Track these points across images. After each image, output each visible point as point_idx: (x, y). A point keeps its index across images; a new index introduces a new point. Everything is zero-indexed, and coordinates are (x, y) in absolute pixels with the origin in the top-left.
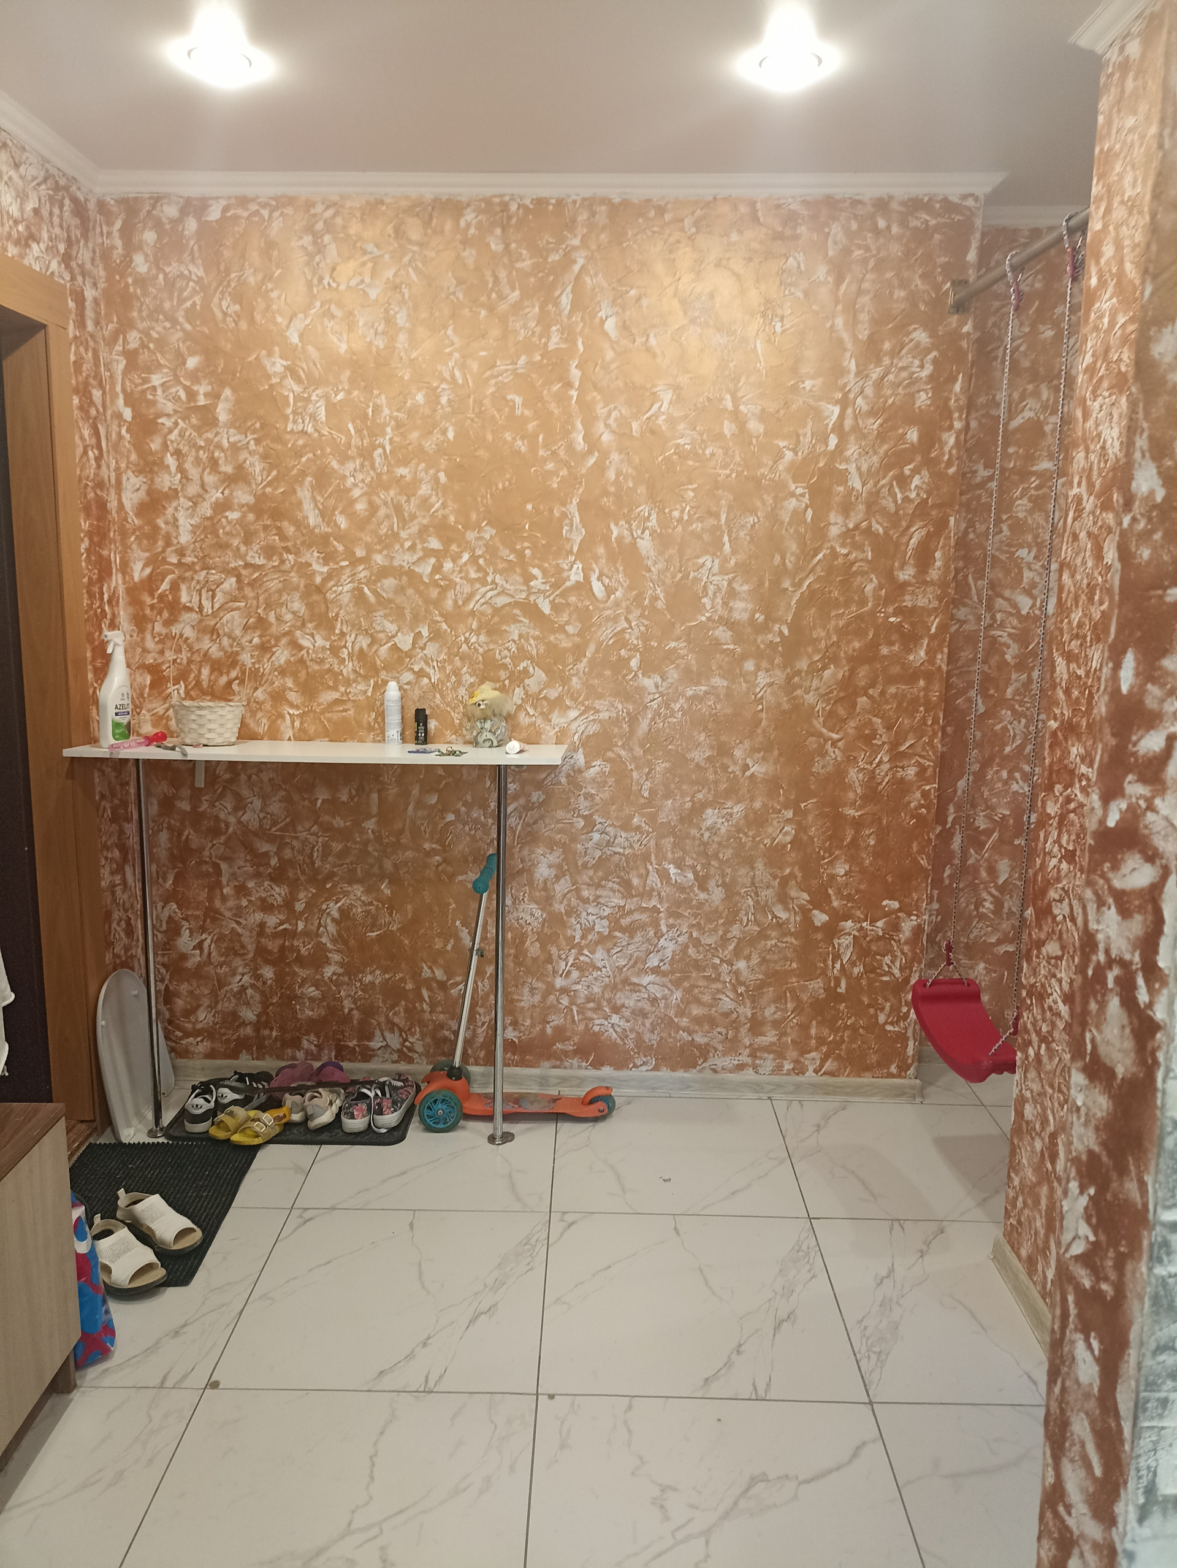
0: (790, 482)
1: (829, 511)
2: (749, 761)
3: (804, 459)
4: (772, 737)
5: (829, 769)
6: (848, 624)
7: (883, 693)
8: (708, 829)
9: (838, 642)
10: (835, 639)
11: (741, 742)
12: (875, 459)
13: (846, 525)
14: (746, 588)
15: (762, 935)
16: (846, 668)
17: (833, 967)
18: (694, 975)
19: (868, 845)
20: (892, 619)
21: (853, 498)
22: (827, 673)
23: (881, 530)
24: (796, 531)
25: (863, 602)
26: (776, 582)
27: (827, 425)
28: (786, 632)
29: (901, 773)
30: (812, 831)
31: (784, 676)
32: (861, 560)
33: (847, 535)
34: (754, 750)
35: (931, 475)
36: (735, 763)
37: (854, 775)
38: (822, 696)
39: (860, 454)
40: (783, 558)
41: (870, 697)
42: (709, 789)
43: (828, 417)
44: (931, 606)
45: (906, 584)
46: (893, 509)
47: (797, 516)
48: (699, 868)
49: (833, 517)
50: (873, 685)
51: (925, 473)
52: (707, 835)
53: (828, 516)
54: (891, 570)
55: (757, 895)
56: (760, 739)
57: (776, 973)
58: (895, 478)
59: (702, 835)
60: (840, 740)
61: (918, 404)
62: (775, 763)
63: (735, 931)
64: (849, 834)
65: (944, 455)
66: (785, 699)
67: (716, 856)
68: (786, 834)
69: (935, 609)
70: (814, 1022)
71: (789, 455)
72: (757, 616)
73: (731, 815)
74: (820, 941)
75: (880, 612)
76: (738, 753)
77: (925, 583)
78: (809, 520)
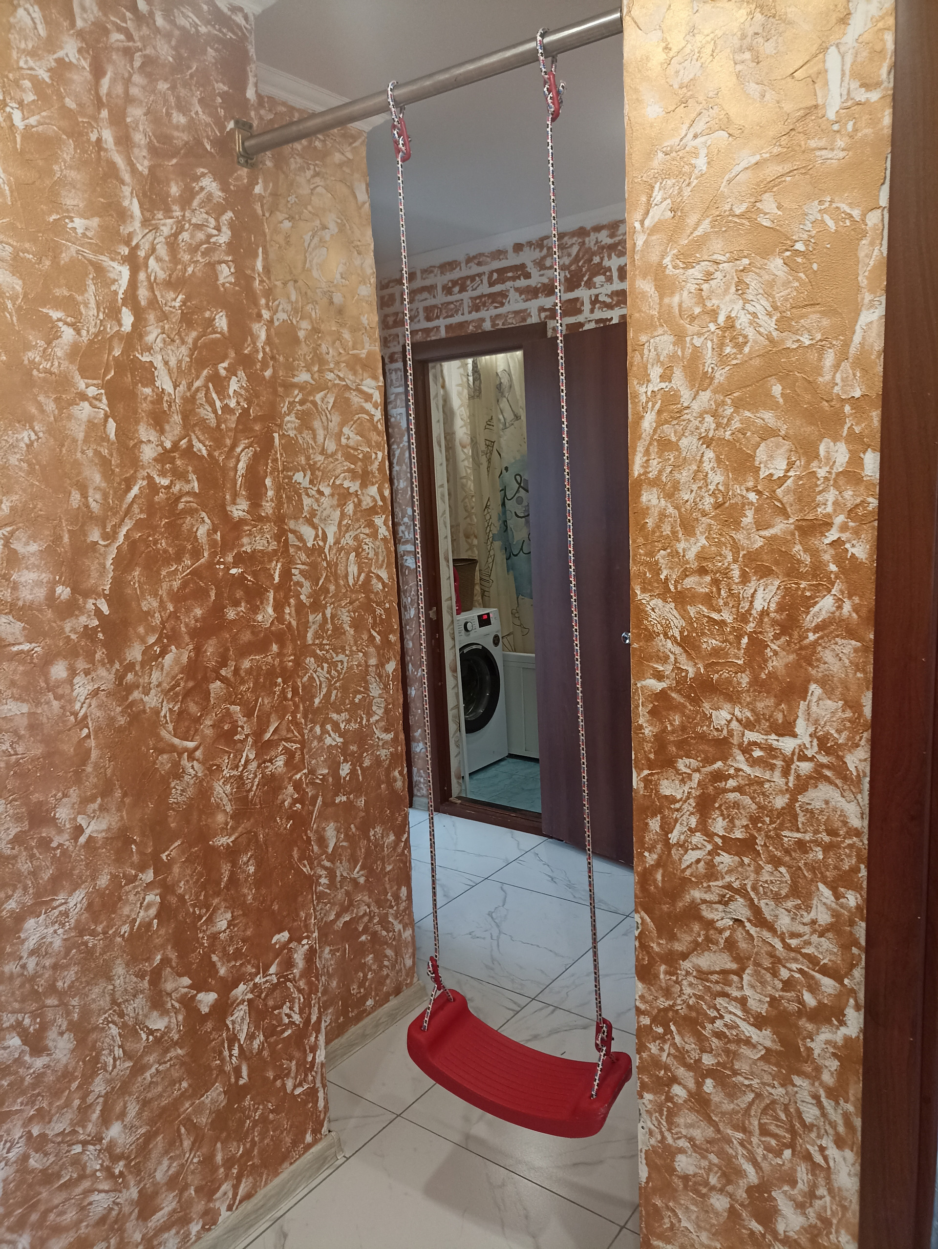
0: (77, 377)
1: (137, 423)
2: (81, 820)
3: (91, 342)
4: (109, 772)
5: (190, 792)
6: (185, 584)
7: (236, 671)
8: (32, 953)
9: (175, 612)
10: (171, 608)
11: (65, 795)
12: (184, 350)
13: (161, 444)
14: (34, 547)
15: (138, 1069)
16: (191, 647)
17: (231, 1056)
18: (44, 1195)
19: (249, 876)
20: (233, 571)
21: (165, 405)
22: (168, 659)
23: (204, 452)
24: (97, 453)
25: (196, 554)
26: (79, 534)
27: (116, 293)
28: (105, 609)
29: (270, 768)
30: (182, 887)
31: (112, 676)
32: (188, 493)
33: (164, 458)
34: (85, 801)
35: (249, 378)
36: (60, 831)
37: (221, 791)
38: (166, 693)
39: (164, 341)
40: (85, 496)
41: (224, 680)
42: (25, 889)
43: (115, 281)
44: (270, 549)
45: (242, 522)
46: (213, 422)
47: (94, 429)
48: (27, 1021)
49: (145, 432)
50: (223, 663)
51: (241, 373)
52: (31, 963)
53: (137, 431)
54: (223, 506)
55: (121, 1015)
56: (93, 780)
57: (164, 1109)
58: (209, 379)
59: (24, 967)
60: (196, 749)
61: (221, 280)
62: (119, 810)
63: (99, 1086)
64: (226, 869)
65: (257, 351)
66: (119, 709)
67: (52, 988)
68: (149, 906)
69: (275, 551)
70: (219, 1145)
71: (68, 333)
72: (59, 589)
73: (66, 914)
74: (211, 1033)
75: (219, 563)
76: (63, 813)
77: (261, 519)
78: (112, 436)
